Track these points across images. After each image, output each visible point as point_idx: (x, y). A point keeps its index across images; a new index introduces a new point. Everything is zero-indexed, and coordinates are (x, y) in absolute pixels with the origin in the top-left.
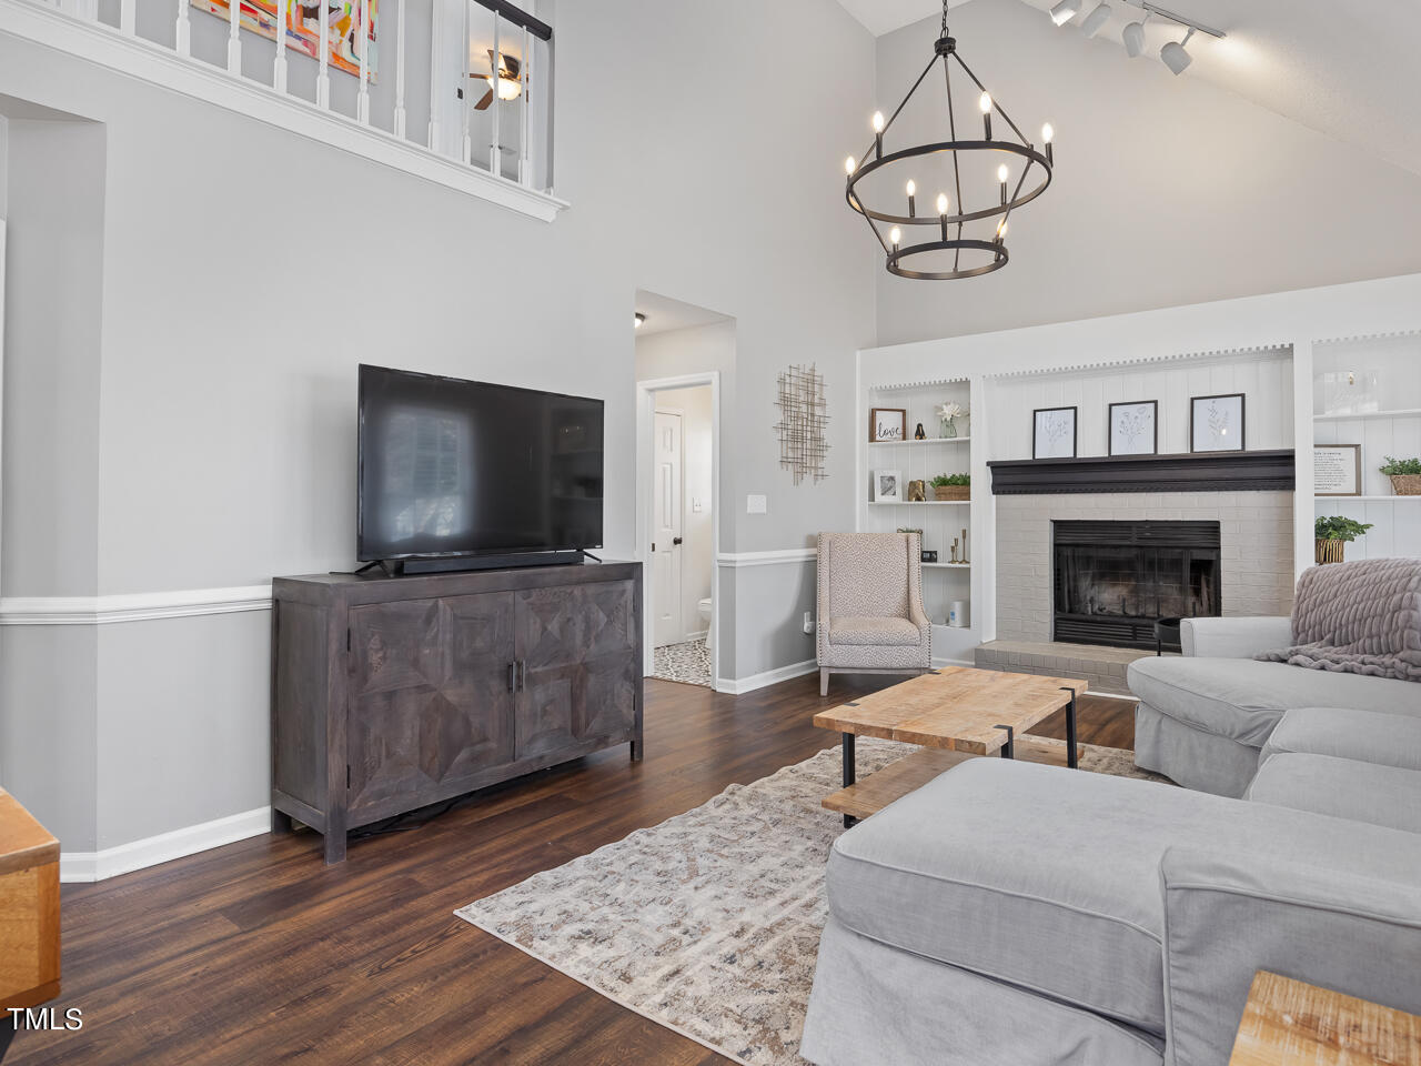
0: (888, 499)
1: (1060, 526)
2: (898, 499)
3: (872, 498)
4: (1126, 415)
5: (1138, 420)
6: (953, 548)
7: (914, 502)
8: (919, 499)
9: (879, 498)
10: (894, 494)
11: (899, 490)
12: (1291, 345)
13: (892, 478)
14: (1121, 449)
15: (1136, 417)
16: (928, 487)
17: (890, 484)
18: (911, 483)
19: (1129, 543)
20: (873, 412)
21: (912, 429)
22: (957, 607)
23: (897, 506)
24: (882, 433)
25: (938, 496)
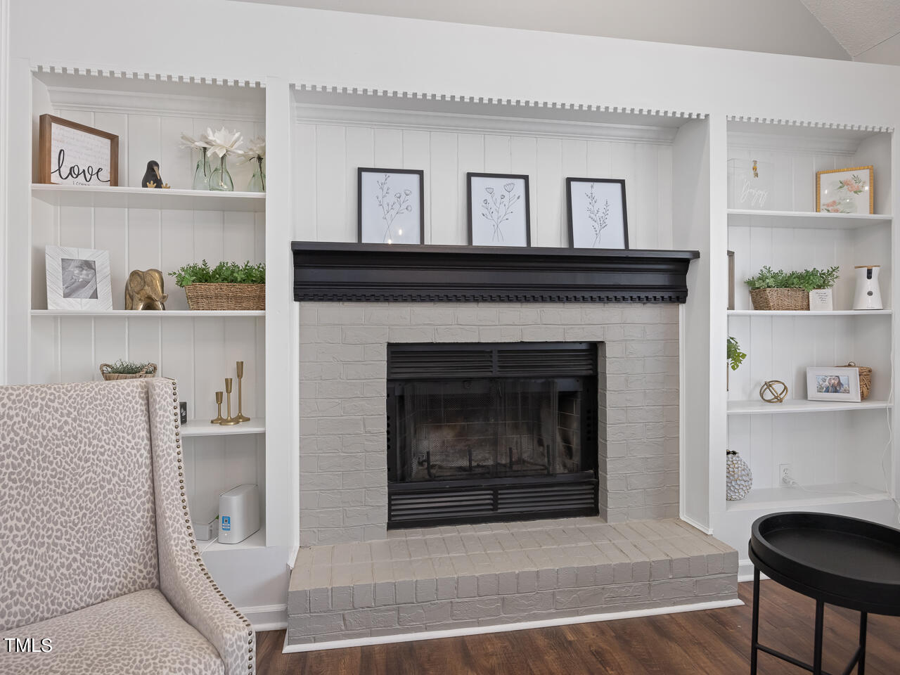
0: (80, 305)
1: (398, 353)
2: (104, 305)
3: (40, 300)
4: (490, 191)
5: (506, 200)
6: (219, 396)
7: (140, 311)
8: (150, 306)
9: (57, 302)
10: (95, 295)
11: (104, 289)
12: (707, 116)
13: (88, 265)
14: (485, 238)
15: (503, 197)
16: (171, 282)
17: (84, 275)
18: (135, 274)
19: (489, 374)
20: (44, 123)
21: (134, 170)
22: (235, 506)
23: (99, 318)
24: (65, 171)
25: (194, 302)
